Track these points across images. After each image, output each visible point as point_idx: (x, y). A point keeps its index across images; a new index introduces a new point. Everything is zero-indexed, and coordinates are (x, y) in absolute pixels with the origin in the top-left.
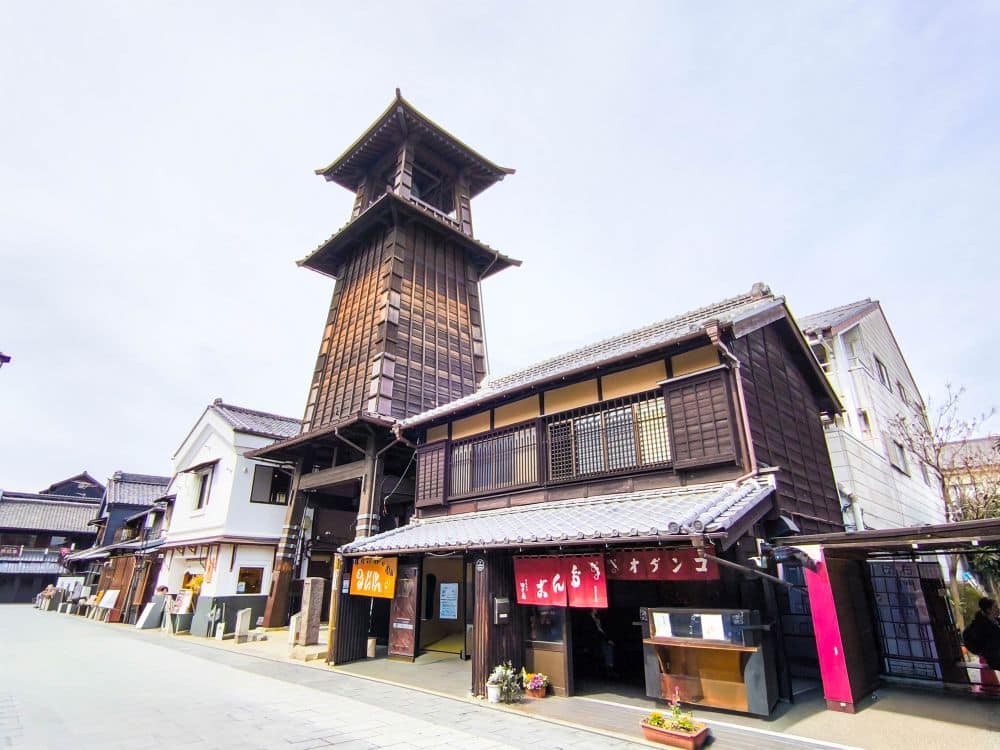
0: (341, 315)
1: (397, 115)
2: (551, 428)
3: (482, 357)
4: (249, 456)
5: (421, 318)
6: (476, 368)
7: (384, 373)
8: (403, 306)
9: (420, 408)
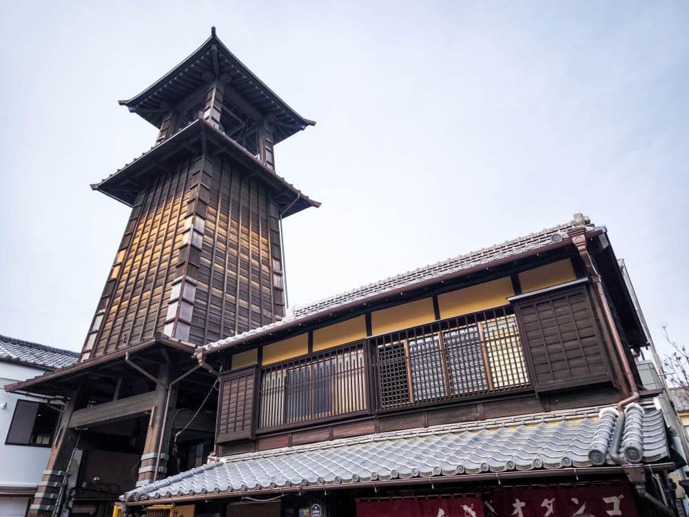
0: (137, 240)
1: (211, 52)
2: (381, 350)
3: (281, 290)
4: (12, 389)
5: (224, 246)
6: (276, 300)
7: (184, 296)
8: (207, 233)
9: (219, 336)
